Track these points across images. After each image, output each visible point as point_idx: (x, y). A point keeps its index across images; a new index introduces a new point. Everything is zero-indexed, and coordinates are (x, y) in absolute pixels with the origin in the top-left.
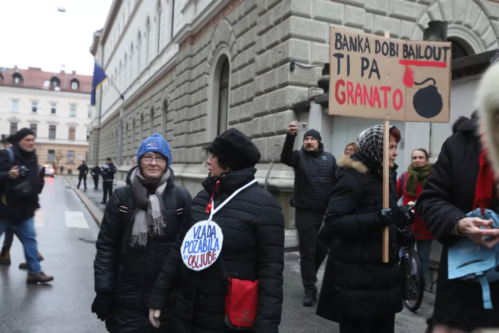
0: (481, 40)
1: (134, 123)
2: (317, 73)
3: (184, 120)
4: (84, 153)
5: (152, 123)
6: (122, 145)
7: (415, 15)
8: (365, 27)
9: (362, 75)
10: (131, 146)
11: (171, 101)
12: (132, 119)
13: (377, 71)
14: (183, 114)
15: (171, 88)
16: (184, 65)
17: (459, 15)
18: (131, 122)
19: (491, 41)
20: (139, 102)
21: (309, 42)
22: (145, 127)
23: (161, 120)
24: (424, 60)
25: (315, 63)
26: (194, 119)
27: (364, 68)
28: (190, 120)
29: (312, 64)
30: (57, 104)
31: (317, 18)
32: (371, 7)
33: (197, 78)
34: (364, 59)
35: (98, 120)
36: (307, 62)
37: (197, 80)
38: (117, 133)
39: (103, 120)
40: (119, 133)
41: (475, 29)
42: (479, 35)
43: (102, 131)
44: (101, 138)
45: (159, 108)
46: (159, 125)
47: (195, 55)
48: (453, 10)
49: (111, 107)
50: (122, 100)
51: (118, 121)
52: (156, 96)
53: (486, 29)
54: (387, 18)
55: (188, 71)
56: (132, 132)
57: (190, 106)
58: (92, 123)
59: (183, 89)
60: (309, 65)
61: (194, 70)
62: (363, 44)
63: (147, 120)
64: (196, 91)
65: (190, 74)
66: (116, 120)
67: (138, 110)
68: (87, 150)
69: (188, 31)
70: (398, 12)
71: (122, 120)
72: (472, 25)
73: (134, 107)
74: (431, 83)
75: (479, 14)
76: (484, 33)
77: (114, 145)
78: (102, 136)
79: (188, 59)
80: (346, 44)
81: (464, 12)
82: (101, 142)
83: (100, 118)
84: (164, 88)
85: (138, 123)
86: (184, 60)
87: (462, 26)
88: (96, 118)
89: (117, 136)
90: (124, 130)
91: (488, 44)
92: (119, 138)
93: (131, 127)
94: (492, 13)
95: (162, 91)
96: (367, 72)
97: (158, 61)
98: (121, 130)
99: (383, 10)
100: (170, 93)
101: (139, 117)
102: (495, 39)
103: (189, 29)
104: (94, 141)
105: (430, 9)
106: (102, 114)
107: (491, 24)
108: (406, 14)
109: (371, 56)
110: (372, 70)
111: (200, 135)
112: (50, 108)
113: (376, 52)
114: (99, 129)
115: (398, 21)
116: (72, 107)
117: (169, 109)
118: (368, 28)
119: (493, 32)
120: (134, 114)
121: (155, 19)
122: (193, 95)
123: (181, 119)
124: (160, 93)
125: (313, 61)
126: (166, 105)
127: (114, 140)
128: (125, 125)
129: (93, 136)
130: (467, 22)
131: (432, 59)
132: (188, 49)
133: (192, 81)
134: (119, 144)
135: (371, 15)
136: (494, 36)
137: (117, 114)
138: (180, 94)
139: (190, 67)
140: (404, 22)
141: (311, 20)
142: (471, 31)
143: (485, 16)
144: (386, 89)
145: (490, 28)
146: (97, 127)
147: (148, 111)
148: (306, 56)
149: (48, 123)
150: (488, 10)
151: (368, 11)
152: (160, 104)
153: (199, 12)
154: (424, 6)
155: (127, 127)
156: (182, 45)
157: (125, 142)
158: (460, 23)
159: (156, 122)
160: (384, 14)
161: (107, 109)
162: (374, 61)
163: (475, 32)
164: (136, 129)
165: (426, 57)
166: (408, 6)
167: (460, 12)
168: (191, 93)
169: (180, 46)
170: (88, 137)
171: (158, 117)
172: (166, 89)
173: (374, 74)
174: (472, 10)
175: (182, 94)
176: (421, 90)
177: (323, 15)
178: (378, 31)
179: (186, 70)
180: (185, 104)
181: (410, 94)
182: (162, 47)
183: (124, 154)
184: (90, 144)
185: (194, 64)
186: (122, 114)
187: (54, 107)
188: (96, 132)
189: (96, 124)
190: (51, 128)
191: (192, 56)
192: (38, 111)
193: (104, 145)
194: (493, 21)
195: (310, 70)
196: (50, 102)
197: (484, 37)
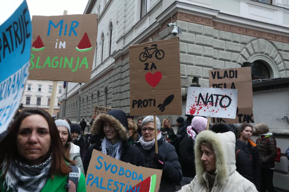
0: (274, 61)
1: (87, 99)
2: (190, 80)
3: (118, 100)
4: (56, 113)
5: (98, 99)
6: (80, 110)
7: (239, 50)
8: (213, 57)
10: (85, 111)
11: (109, 88)
12: (86, 96)
14: (117, 96)
15: (109, 81)
16: (118, 70)
17: (262, 49)
18: (85, 97)
19: (280, 62)
20: (91, 87)
21: (185, 65)
22: (94, 101)
23: (103, 98)
25: (189, 76)
26: (124, 99)
28: (121, 100)
29: (187, 76)
30: (42, 86)
31: (189, 53)
32: (216, 46)
33: (125, 78)
35: (65, 95)
36: (185, 75)
37: (125, 79)
38: (77, 103)
39: (68, 95)
40: (78, 103)
41: (271, 56)
42: (272, 58)
43: (67, 101)
44: (67, 105)
45: (102, 91)
46: (103, 100)
47: (124, 66)
48: (259, 46)
49: (74, 88)
50: (80, 85)
51: (78, 96)
52: (101, 85)
53: (276, 56)
54: (224, 51)
55: (120, 74)
56: (86, 103)
57: (121, 93)
58: (62, 97)
59: (117, 83)
60: (186, 77)
61: (124, 73)
63: (95, 97)
64: (124, 85)
65: (121, 75)
66: (76, 96)
67: (90, 91)
68: (58, 111)
69: (120, 53)
70: (230, 49)
71: (80, 96)
72: (269, 54)
73: (87, 89)
75: (272, 48)
76: (275, 57)
77: (75, 110)
78: (68, 104)
79: (120, 67)
81: (265, 47)
82: (67, 107)
83: (66, 94)
84: (105, 81)
85: (90, 99)
86: (118, 68)
87: (264, 54)
88: (64, 94)
89: (77, 105)
90: (81, 102)
91: (278, 63)
92: (78, 106)
93: (85, 100)
94: (279, 48)
95: (104, 82)
97: (102, 66)
98: (79, 102)
99: (223, 48)
100: (109, 84)
101: (90, 95)
102: (282, 60)
103: (121, 52)
104: (63, 107)
105: (247, 47)
106: (68, 92)
107: (279, 53)
108: (234, 49)
111: (127, 108)
112: (37, 88)
114: (66, 100)
115: (230, 53)
116: (50, 88)
117: (108, 92)
118: (215, 57)
119: (280, 57)
120: (88, 93)
121: (100, 43)
122: (123, 87)
123: (116, 99)
124: (103, 83)
125: (187, 75)
126: (106, 90)
127: (75, 107)
128: (82, 99)
129: (62, 104)
130: (266, 52)
132: (120, 63)
133: (122, 79)
134: (78, 109)
135: (217, 50)
136: (281, 59)
137: (77, 93)
138: (116, 86)
139: (121, 72)
140: (234, 53)
141: (186, 54)
142: (268, 57)
143: (275, 49)
145: (279, 55)
146: (65, 99)
147: (96, 92)
148: (184, 72)
149: (36, 96)
150: (277, 46)
151: (215, 48)
152: (103, 89)
153: (126, 44)
154: (244, 45)
155: (83, 100)
156: (117, 60)
157: (81, 108)
158: (263, 53)
159: (101, 99)
160: (223, 50)
161: (71, 89)
163: (270, 57)
164: (89, 102)
166: (235, 45)
167: (262, 48)
168: (122, 86)
169: (116, 60)
170: (59, 104)
171: (102, 96)
172: (107, 81)
174: (268, 46)
175: (117, 86)
177: (192, 52)
178: (220, 58)
179: (119, 73)
180: (118, 91)
182: (104, 59)
183: (81, 115)
184: (60, 108)
185: (123, 70)
186: (80, 93)
187: (40, 87)
188: (64, 102)
189: (64, 97)
190: (38, 99)
191: (122, 66)
192: (31, 90)
193: (69, 109)
194: (280, 52)
195: (186, 79)
196: (38, 84)
197: (275, 60)
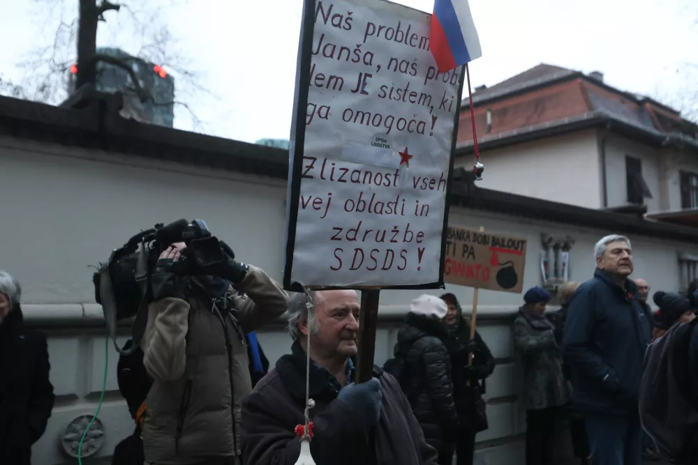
9: (463, 256)
13: (473, 254)
24: (506, 248)
27: (464, 252)
34: (465, 246)
62: (465, 237)
74: (510, 264)
80: (454, 235)
96: (466, 254)
109: (470, 244)
110: (470, 254)
113: (474, 241)
131: (512, 248)
144: (479, 267)
162: (472, 248)
165: (508, 246)
173: (471, 257)
176: (503, 269)
181: (494, 271)
